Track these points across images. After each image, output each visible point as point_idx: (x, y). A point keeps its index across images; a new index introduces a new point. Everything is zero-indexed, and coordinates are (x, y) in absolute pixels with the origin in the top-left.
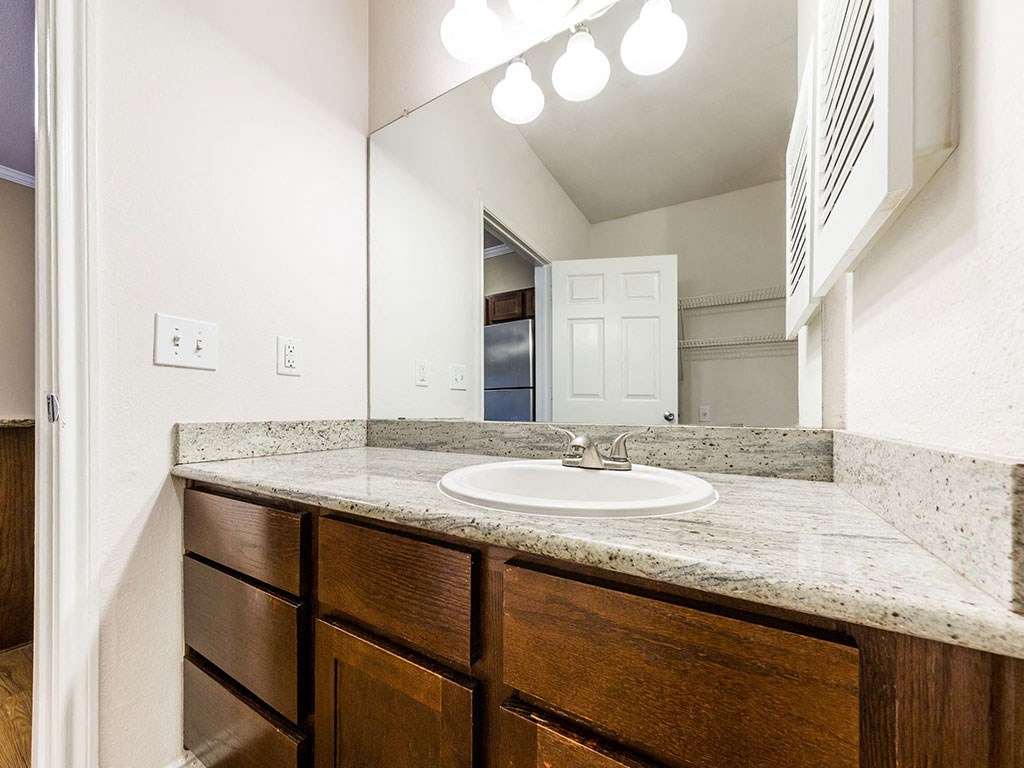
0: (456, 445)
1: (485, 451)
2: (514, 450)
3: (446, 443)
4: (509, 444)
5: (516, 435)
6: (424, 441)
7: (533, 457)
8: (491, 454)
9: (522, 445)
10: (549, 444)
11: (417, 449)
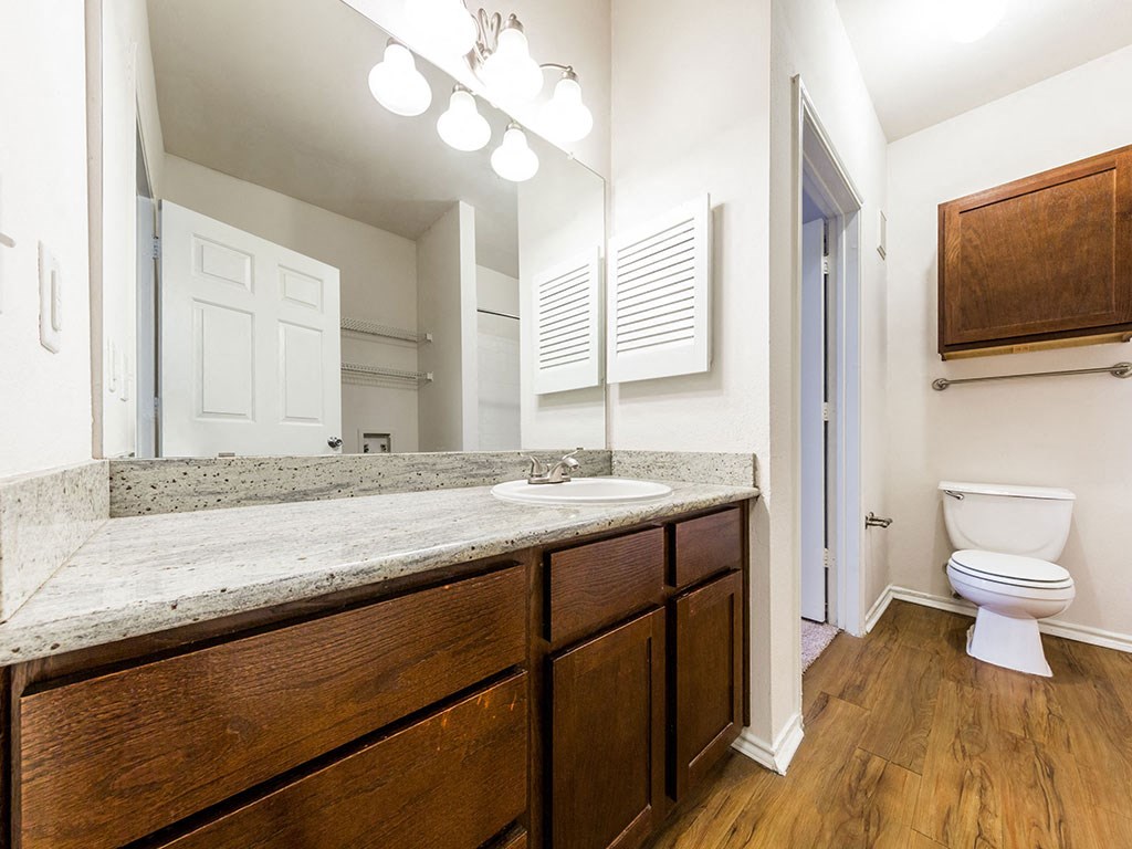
0: (367, 485)
1: (411, 487)
2: (447, 481)
3: (348, 485)
4: (441, 475)
5: (450, 466)
6: (303, 487)
7: (467, 485)
8: (419, 490)
9: (456, 475)
10: (482, 472)
11: (283, 501)
